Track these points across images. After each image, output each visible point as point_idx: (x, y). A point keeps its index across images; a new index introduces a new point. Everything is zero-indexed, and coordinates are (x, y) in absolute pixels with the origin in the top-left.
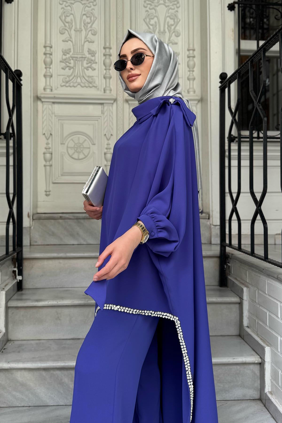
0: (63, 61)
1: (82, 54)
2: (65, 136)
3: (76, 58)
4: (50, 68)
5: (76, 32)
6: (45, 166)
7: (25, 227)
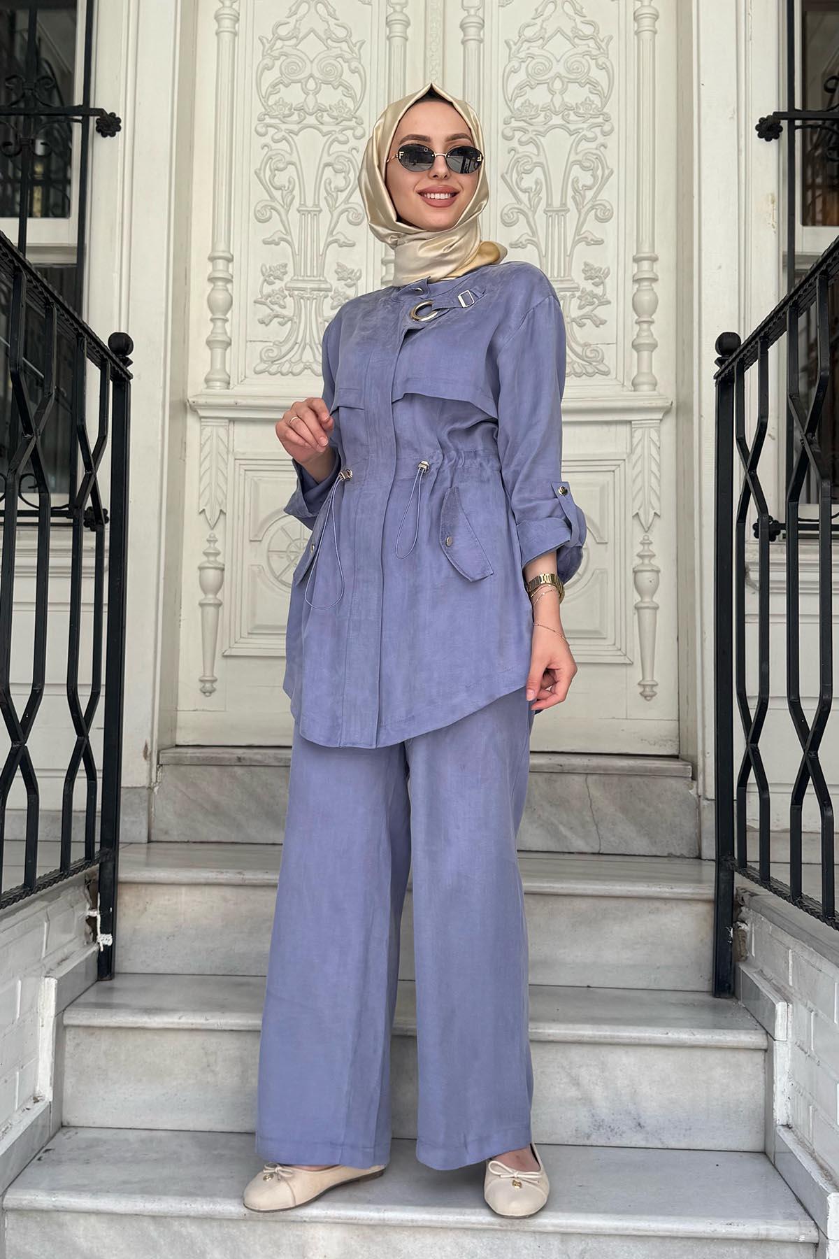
0: (263, 300)
1: (320, 281)
2: (262, 516)
3: (302, 292)
4: (226, 320)
5: (303, 214)
6: (202, 605)
7: (135, 788)
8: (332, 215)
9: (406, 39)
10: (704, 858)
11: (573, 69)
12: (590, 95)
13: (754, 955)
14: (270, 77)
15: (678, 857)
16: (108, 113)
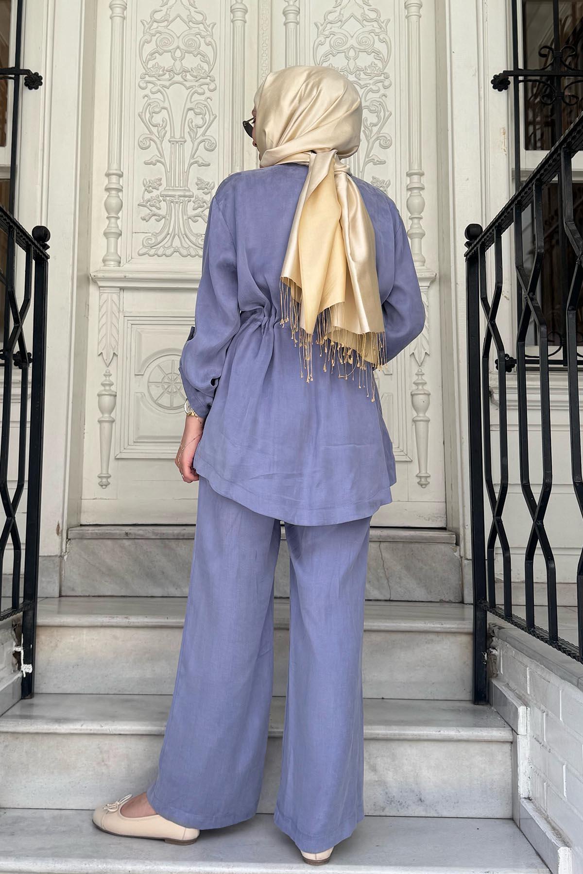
0: (144, 204)
1: (185, 190)
2: (144, 358)
3: (172, 198)
4: (118, 218)
5: (173, 144)
6: (100, 422)
7: (50, 556)
8: (193, 144)
9: (245, 22)
10: (465, 603)
11: (363, 43)
12: (375, 60)
13: (502, 672)
14: (148, 49)
15: (447, 602)
16: (33, 73)
